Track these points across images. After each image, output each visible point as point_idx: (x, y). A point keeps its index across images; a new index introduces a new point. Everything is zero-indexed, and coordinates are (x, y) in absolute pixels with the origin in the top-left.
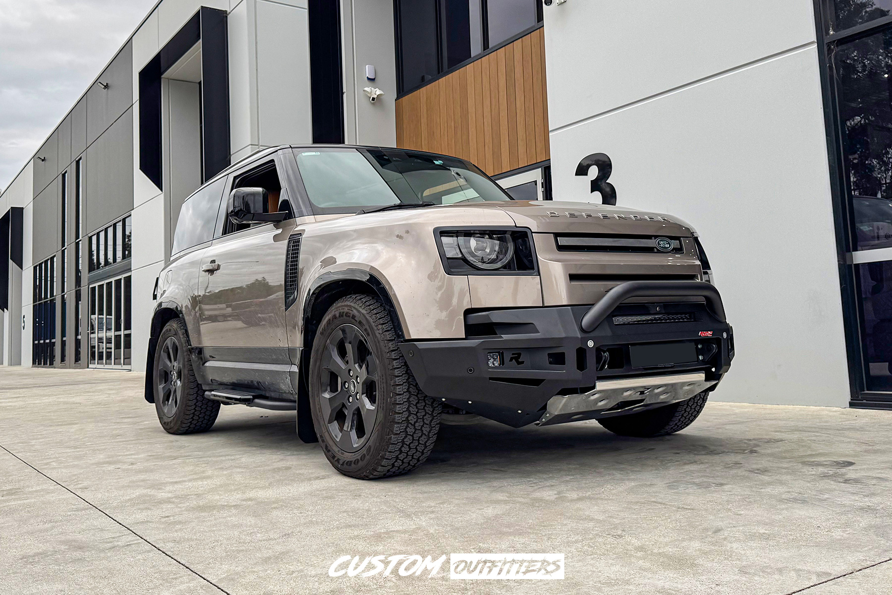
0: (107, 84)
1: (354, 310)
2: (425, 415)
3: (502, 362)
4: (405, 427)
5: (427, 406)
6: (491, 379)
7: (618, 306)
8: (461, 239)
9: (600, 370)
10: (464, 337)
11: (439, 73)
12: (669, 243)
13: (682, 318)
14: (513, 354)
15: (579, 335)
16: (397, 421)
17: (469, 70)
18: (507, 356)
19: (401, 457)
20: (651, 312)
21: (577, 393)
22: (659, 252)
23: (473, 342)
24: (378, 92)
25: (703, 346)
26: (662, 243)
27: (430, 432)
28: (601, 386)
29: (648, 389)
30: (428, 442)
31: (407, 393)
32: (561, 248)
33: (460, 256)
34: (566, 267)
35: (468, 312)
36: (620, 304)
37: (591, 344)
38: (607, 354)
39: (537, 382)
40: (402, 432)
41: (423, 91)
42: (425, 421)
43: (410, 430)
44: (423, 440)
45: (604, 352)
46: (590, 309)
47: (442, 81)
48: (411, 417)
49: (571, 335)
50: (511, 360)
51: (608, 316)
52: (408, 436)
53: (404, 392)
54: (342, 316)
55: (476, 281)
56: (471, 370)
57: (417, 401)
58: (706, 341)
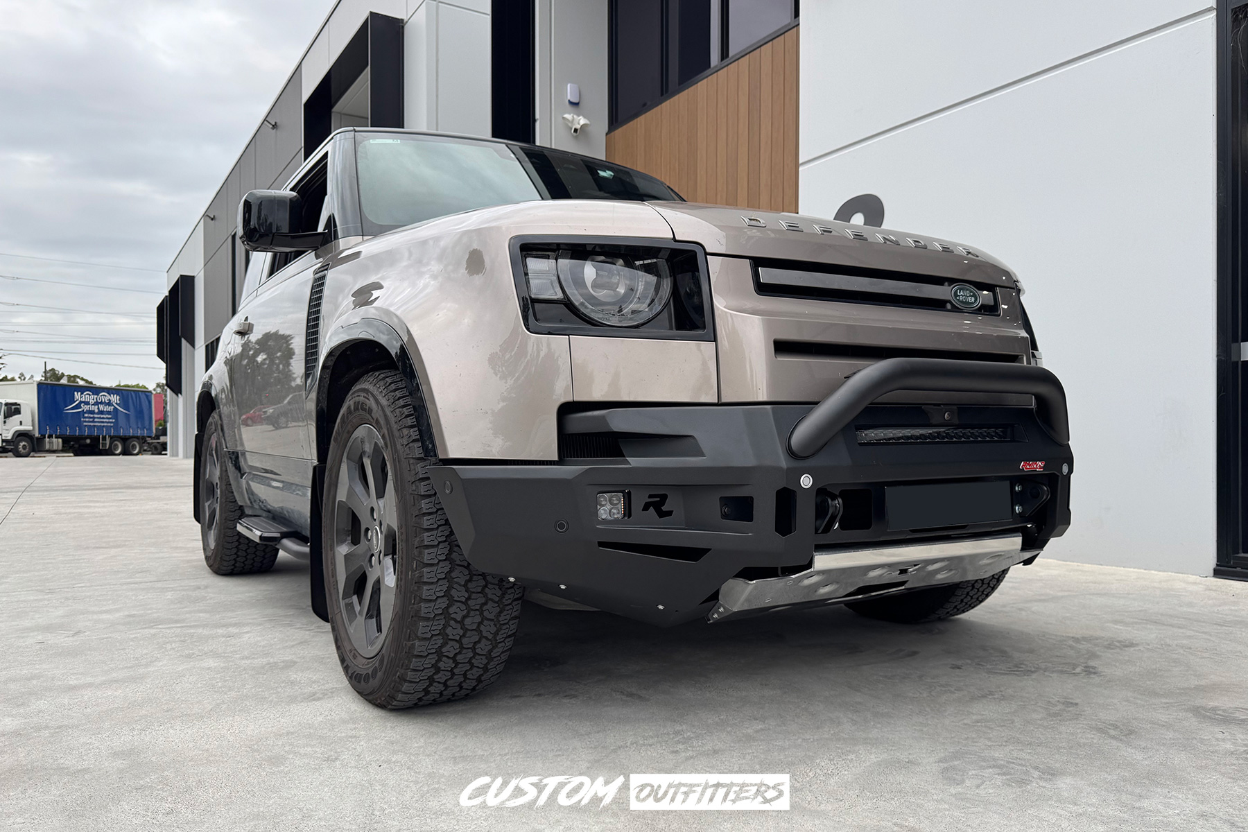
0: (276, 123)
1: (371, 399)
2: (485, 604)
3: (628, 512)
4: (441, 627)
5: (489, 586)
6: (601, 544)
7: (866, 408)
8: (565, 263)
9: (822, 532)
10: (557, 459)
11: (662, 95)
12: (974, 296)
13: (989, 435)
14: (650, 496)
15: (783, 462)
16: (425, 615)
17: (702, 88)
18: (639, 499)
19: (441, 677)
20: (933, 421)
21: (776, 576)
22: (955, 309)
23: (570, 470)
24: (583, 121)
25: (1023, 488)
26: (962, 293)
27: (496, 633)
28: (823, 561)
29: (915, 565)
30: (494, 651)
31: (447, 563)
32: (764, 289)
33: (560, 295)
34: (768, 327)
35: (567, 410)
36: (870, 404)
37: (806, 481)
38: (838, 503)
39: (694, 554)
40: (436, 635)
41: (641, 120)
42: (486, 613)
43: (454, 631)
44: (484, 647)
45: (834, 498)
46: (809, 412)
47: (667, 105)
48: (454, 607)
49: (768, 462)
50: (646, 508)
51: (847, 427)
52: (449, 642)
53: (440, 561)
54: (358, 409)
55: (587, 347)
56: (562, 526)
57: (468, 577)
58: (1030, 480)
